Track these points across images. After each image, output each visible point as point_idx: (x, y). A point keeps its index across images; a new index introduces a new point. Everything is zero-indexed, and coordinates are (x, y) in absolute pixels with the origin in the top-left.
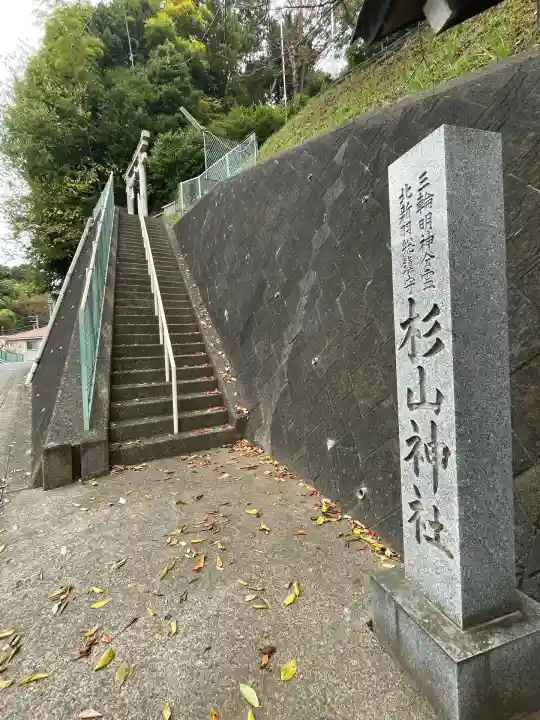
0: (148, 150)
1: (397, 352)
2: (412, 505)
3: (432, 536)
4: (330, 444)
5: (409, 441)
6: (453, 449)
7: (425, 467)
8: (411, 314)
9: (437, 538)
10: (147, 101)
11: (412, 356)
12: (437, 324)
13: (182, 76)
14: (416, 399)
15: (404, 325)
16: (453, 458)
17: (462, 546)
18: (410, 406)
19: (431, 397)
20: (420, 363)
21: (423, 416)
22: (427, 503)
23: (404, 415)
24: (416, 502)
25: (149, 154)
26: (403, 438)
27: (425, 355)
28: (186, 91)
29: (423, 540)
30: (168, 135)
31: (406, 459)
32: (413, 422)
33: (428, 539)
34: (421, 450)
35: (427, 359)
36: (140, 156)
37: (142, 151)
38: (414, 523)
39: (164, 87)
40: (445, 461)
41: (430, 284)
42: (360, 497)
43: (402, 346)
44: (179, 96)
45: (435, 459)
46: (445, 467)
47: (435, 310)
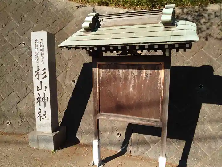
1: (34, 78)
5: (38, 98)
8: (38, 69)
9: (45, 117)
11: (38, 79)
12: (45, 72)
15: (36, 72)
16: (49, 100)
18: (38, 90)
24: (40, 112)
31: (37, 103)
32: (39, 94)
33: (43, 119)
34: (41, 100)
35: (43, 79)
38: (39, 117)
41: (43, 63)
42: (8, 124)
46: (47, 102)
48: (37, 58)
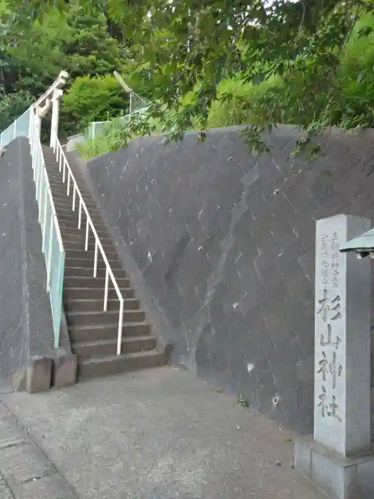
0: (64, 88)
1: (316, 315)
2: (320, 397)
3: (331, 412)
4: (250, 367)
5: (321, 362)
6: (344, 366)
7: (329, 376)
8: (325, 296)
9: (334, 412)
10: (64, 42)
11: (324, 318)
12: (338, 305)
13: (100, 24)
14: (326, 340)
15: (320, 302)
16: (344, 371)
17: (347, 415)
18: (322, 344)
19: (334, 340)
20: (328, 323)
21: (329, 349)
22: (329, 394)
23: (318, 348)
24: (324, 395)
25: (65, 92)
26: (317, 361)
27: (333, 319)
28: (101, 37)
29: (326, 414)
30: (86, 79)
31: (318, 372)
32: (323, 352)
33: (329, 414)
34: (327, 366)
35: (333, 321)
36: (55, 91)
37: (58, 87)
38: (321, 407)
39: (83, 32)
40: (340, 373)
41: (336, 285)
42: (275, 404)
43: (319, 312)
44: (95, 41)
45: (334, 371)
46: (339, 376)
47: (338, 298)
48: (325, 273)
